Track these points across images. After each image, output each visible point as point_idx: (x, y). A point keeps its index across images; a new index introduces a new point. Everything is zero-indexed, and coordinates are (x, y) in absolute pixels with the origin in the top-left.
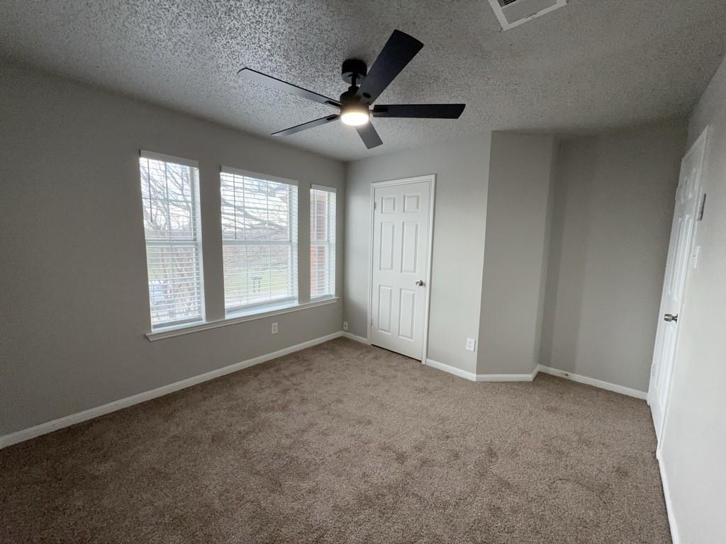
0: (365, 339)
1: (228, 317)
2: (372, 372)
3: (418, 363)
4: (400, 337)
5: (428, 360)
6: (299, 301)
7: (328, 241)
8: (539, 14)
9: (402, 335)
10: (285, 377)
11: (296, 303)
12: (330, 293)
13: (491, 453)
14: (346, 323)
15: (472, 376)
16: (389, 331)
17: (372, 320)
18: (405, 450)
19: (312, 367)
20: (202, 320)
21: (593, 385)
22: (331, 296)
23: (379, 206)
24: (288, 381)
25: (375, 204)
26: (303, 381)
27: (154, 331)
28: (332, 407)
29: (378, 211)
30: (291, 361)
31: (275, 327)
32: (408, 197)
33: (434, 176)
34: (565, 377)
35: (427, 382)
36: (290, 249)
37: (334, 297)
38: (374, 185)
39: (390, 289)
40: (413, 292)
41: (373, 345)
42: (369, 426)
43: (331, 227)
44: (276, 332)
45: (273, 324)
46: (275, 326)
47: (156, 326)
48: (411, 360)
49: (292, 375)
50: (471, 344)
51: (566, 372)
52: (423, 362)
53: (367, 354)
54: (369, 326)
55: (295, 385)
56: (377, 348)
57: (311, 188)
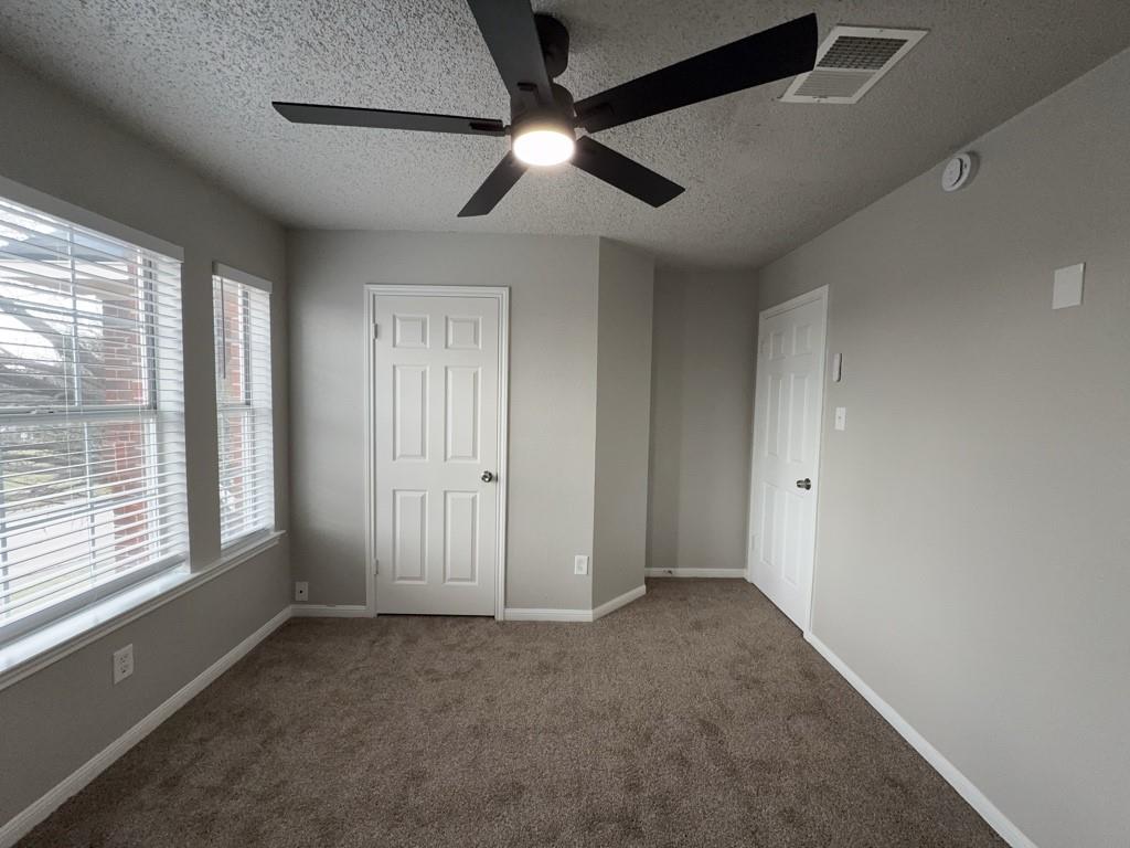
0: (363, 608)
2: (427, 672)
3: (491, 622)
4: (447, 583)
5: (508, 611)
7: (248, 404)
8: (831, 100)
9: (452, 579)
10: (212, 791)
11: (182, 573)
12: (260, 526)
13: (709, 728)
14: (302, 586)
15: (586, 615)
16: (421, 579)
17: (377, 562)
18: (621, 804)
19: (275, 725)
21: (699, 576)
23: (386, 332)
24: (235, 797)
25: (376, 327)
26: (282, 776)
28: (414, 801)
29: (383, 344)
30: (196, 736)
31: (124, 661)
32: (455, 321)
33: (507, 289)
34: (669, 575)
35: (534, 650)
36: (153, 428)
37: (274, 534)
38: (373, 288)
39: (421, 494)
40: (472, 495)
41: (379, 615)
42: (526, 796)
43: (254, 371)
46: (125, 657)
48: (476, 621)
49: (236, 773)
50: (582, 565)
51: (667, 569)
52: (499, 618)
54: (370, 578)
55: (262, 799)
56: (395, 619)
57: (214, 272)
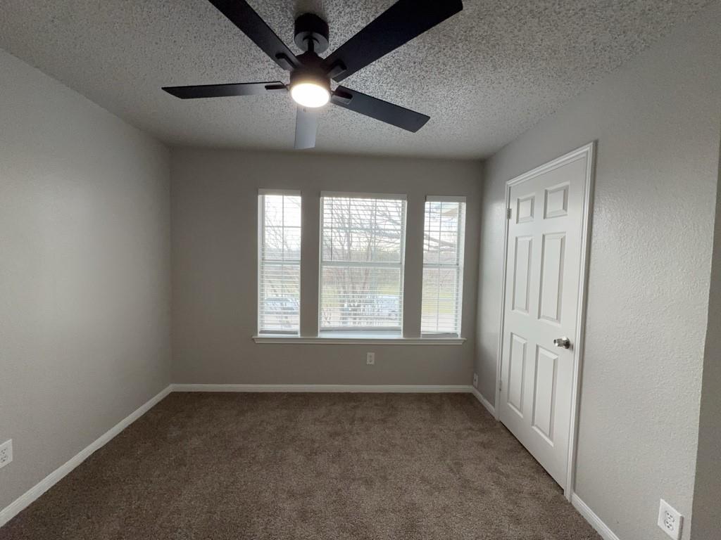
0: (493, 409)
1: (322, 335)
4: (534, 428)
6: (404, 335)
7: (457, 264)
9: (537, 427)
11: (400, 336)
12: (453, 331)
14: (476, 377)
16: (520, 410)
20: (297, 334)
22: (455, 334)
23: (514, 213)
25: (510, 211)
27: (260, 335)
29: (513, 221)
31: (371, 358)
32: (552, 192)
33: (592, 145)
37: (459, 338)
38: (509, 183)
39: (524, 342)
41: (500, 422)
43: (461, 247)
44: (373, 363)
45: (369, 354)
46: (371, 356)
47: (262, 332)
52: (567, 496)
53: (479, 433)
54: (497, 391)
